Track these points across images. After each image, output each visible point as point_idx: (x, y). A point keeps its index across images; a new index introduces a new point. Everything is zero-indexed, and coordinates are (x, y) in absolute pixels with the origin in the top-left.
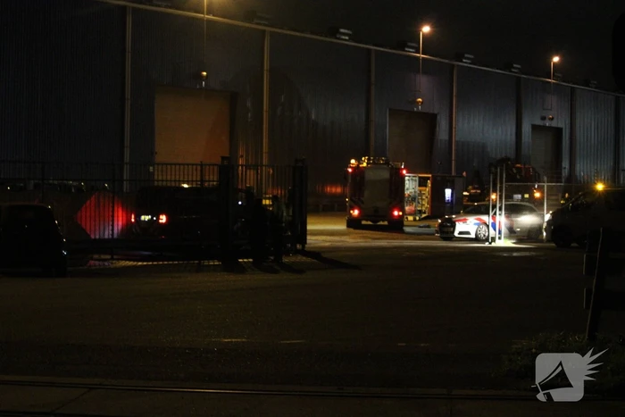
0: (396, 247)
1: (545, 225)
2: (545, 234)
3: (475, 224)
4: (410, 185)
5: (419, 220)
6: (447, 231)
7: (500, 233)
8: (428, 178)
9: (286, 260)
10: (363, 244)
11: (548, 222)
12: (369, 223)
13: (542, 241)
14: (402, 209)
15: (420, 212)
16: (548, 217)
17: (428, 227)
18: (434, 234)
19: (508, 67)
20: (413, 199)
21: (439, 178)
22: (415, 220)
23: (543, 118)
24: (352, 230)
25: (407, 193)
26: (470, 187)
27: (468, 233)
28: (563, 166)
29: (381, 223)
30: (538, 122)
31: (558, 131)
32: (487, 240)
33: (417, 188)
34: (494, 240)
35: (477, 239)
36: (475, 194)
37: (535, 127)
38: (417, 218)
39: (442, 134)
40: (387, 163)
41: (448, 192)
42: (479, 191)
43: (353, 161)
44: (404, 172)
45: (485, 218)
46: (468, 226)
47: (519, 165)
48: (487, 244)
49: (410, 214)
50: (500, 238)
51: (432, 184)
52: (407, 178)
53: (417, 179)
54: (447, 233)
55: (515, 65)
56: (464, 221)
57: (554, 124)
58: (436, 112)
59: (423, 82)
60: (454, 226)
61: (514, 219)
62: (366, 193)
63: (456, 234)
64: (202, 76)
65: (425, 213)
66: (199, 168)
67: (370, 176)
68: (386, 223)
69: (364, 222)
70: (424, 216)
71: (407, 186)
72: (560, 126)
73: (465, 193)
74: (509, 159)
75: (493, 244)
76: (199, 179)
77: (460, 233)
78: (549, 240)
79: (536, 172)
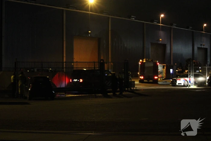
0: (158, 89)
1: (207, 81)
2: (207, 84)
3: (183, 81)
4: (160, 68)
5: (163, 80)
6: (174, 83)
7: (192, 84)
8: (165, 66)
9: (123, 93)
10: (146, 88)
11: (208, 80)
12: (146, 81)
13: (206, 86)
14: (157, 76)
15: (163, 77)
16: (208, 78)
17: (166, 82)
18: (169, 84)
19: (188, 28)
20: (161, 73)
21: (168, 66)
22: (161, 80)
23: (201, 45)
24: (141, 83)
25: (159, 71)
26: (178, 68)
27: (181, 84)
28: (208, 61)
29: (150, 81)
30: (200, 46)
31: (206, 49)
32: (187, 86)
33: (162, 69)
34: (190, 86)
35: (184, 86)
36: (180, 71)
37: (199, 48)
38: (162, 79)
39: (168, 51)
40: (152, 61)
41: (171, 70)
42: (181, 70)
43: (141, 60)
44: (158, 64)
45: (186, 79)
46: (181, 81)
47: (194, 61)
48: (188, 87)
49: (160, 78)
50: (192, 85)
51: (166, 68)
52: (159, 66)
53: (162, 66)
54: (174, 84)
55: (190, 27)
56: (180, 80)
57: (205, 47)
58: (166, 43)
59: (162, 33)
60: (176, 82)
61: (196, 79)
62: (146, 71)
63: (177, 84)
64: (89, 33)
65: (164, 77)
66: (93, 63)
67: (146, 65)
68: (152, 81)
69: (145, 81)
70: (164, 78)
71: (159, 68)
72: (207, 47)
73: (177, 71)
74: (191, 59)
75: (190, 87)
76: (93, 67)
77: (179, 84)
78: (208, 85)
79: (200, 63)
